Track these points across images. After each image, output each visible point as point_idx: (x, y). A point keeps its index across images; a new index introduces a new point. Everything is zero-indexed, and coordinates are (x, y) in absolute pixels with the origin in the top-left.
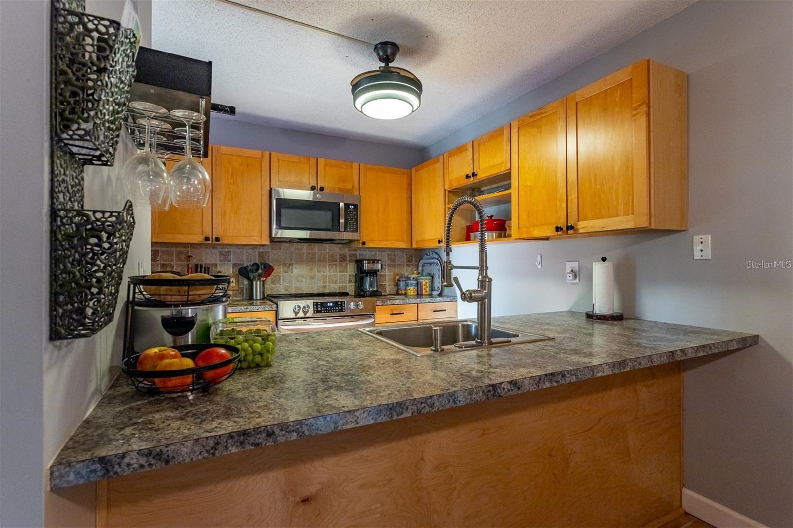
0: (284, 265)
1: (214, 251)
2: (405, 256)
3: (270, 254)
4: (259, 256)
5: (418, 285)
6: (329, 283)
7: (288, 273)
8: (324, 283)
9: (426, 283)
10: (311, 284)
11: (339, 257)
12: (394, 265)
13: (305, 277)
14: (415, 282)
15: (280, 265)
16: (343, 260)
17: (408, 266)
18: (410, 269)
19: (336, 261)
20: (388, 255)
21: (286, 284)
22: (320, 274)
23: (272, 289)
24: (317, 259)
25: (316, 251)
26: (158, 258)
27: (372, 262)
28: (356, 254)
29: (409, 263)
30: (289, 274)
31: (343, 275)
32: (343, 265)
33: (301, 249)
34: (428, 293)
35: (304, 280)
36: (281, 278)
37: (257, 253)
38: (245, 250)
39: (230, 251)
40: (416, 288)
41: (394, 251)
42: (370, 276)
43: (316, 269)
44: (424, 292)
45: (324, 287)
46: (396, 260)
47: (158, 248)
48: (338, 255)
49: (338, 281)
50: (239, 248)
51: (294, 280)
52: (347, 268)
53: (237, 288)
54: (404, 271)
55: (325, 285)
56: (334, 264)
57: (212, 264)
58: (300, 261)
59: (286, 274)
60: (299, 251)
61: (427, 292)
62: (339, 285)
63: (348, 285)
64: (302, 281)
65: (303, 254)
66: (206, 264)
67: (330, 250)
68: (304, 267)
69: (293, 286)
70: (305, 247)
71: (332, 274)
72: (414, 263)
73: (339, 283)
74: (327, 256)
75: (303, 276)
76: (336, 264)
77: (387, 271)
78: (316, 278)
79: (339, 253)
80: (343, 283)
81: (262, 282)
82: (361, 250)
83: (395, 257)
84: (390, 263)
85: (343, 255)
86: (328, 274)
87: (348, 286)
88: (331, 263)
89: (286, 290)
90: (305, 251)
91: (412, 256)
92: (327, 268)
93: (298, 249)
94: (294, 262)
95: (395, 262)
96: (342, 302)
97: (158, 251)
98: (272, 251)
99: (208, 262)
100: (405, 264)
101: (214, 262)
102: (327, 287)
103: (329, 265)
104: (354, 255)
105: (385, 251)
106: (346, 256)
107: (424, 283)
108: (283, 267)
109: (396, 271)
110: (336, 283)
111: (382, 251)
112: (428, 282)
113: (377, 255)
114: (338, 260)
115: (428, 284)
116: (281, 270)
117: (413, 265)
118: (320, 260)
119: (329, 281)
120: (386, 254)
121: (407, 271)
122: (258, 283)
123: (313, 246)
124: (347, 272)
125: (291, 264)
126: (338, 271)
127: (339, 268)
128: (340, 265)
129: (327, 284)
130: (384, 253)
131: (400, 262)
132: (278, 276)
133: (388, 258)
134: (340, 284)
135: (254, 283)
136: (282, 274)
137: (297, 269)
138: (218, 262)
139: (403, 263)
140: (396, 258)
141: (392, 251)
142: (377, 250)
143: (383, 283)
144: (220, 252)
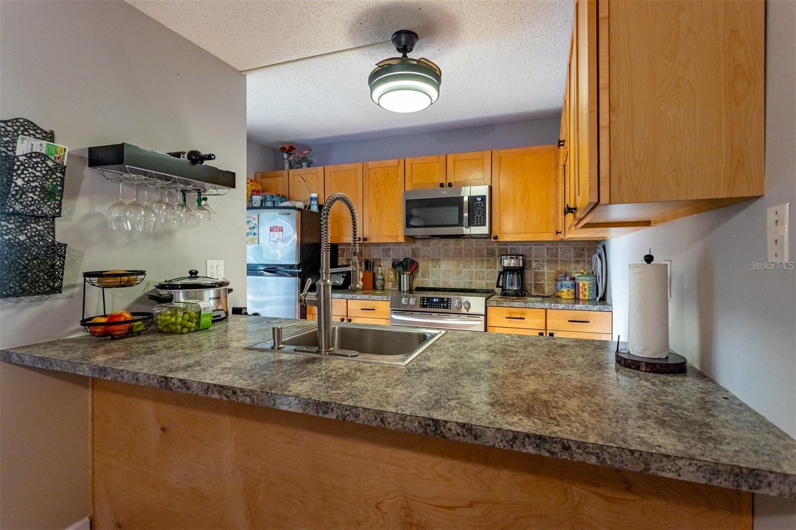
0: (433, 260)
1: (379, 248)
2: (573, 250)
3: (421, 250)
4: (412, 252)
5: (576, 286)
6: (476, 279)
7: (436, 267)
8: (470, 279)
9: (584, 285)
10: (457, 279)
11: (487, 253)
12: (556, 261)
13: (452, 272)
14: (570, 283)
15: (429, 260)
16: (491, 255)
17: (577, 262)
18: (580, 266)
19: (484, 256)
20: (548, 249)
21: (434, 278)
22: (467, 270)
23: (422, 282)
24: (463, 254)
25: (463, 246)
26: (345, 255)
27: (510, 258)
28: (506, 249)
29: (577, 259)
30: (438, 268)
31: (490, 271)
32: (491, 260)
33: (448, 245)
34: (587, 298)
35: (451, 275)
36: (430, 272)
37: (410, 249)
38: (401, 247)
39: (390, 248)
40: (572, 290)
41: (557, 245)
42: (510, 273)
43: (462, 265)
44: (581, 296)
45: (471, 283)
46: (559, 256)
47: (345, 247)
48: (486, 250)
49: (486, 277)
50: (396, 246)
51: (442, 276)
52: (496, 264)
53: (394, 280)
54: (571, 269)
55: (471, 281)
56: (481, 260)
57: (377, 259)
58: (447, 257)
59: (434, 269)
60: (447, 247)
61: (585, 296)
62: (486, 281)
64: (449, 276)
65: (450, 250)
66: (373, 259)
67: (477, 245)
68: (451, 262)
69: (441, 280)
70: (452, 243)
71: (479, 269)
72: (587, 259)
73: (487, 279)
74: (474, 251)
75: (449, 272)
76: (483, 260)
77: (545, 268)
78: (463, 273)
79: (487, 248)
80: (491, 280)
81: (408, 276)
82: (512, 245)
83: (557, 251)
84: (550, 258)
85: (492, 249)
86: (475, 270)
88: (477, 259)
89: (435, 284)
90: (452, 246)
91: (583, 251)
92: (474, 263)
93: (445, 245)
94: (441, 257)
95: (557, 257)
96: (448, 299)
97: (344, 249)
98: (423, 247)
99: (375, 257)
100: (573, 260)
101: (379, 258)
102: (474, 282)
103: (476, 260)
104: (503, 249)
105: (543, 245)
106: (494, 251)
107: (581, 285)
108: (432, 262)
109: (559, 268)
110: (483, 280)
111: (539, 245)
112: (587, 283)
113: (533, 249)
114: (486, 255)
115: (587, 287)
116: (430, 264)
117: (584, 261)
118: (466, 255)
119: (476, 277)
120: (545, 247)
121: (575, 268)
122: (405, 276)
123: (459, 242)
124: (495, 268)
125: (439, 260)
126: (485, 267)
127: (487, 264)
128: (488, 260)
129: (474, 281)
130: (541, 247)
131: (564, 258)
132: (427, 270)
133: (547, 253)
134: (488, 281)
135: (402, 276)
136: (431, 269)
137: (444, 264)
138: (382, 258)
139: (569, 259)
140: (559, 252)
141: (553, 245)
142: (533, 243)
143: (541, 282)
144: (383, 249)
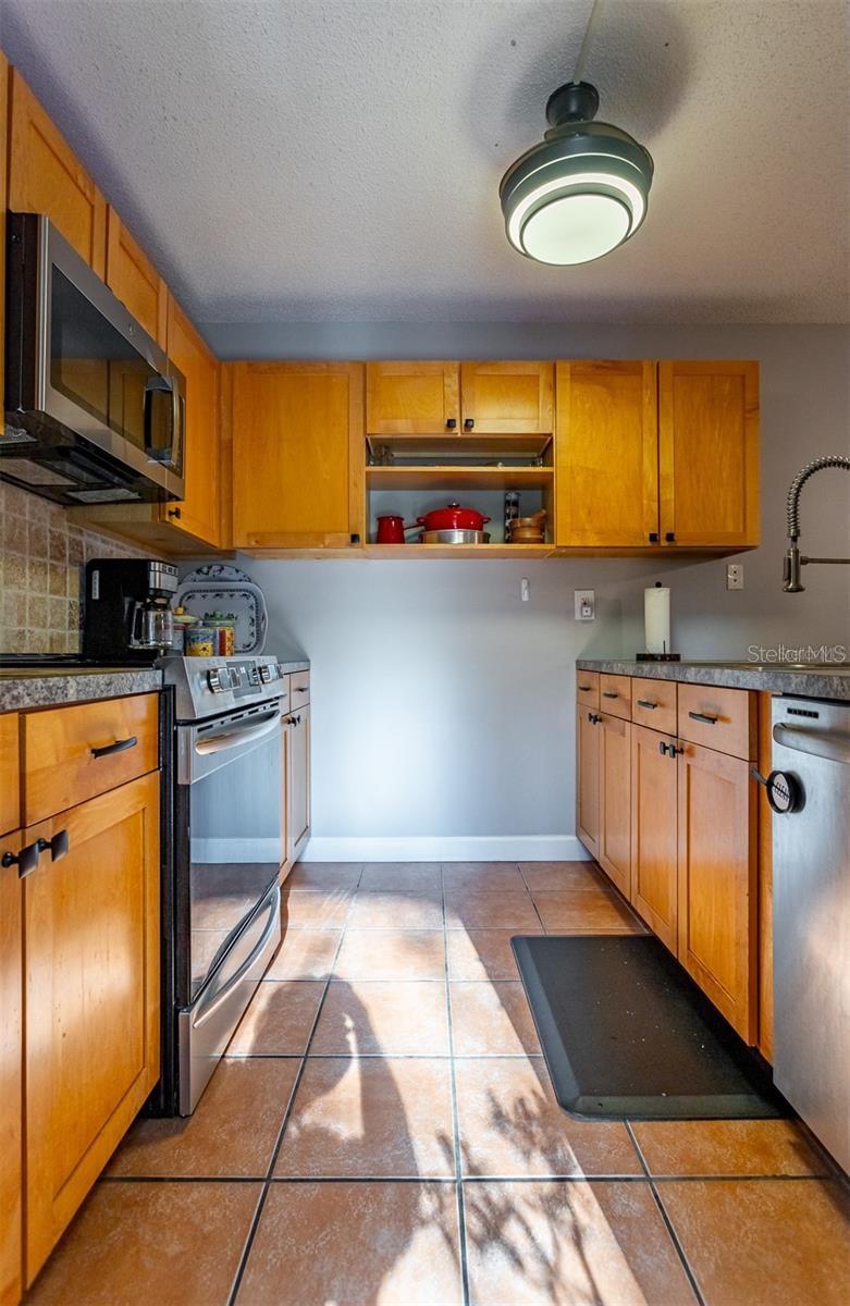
6: (31, 624)
8: (20, 622)
11: (51, 545)
16: (58, 556)
19: (45, 555)
22: (10, 590)
24: (4, 540)
28: (81, 544)
31: (57, 601)
32: (58, 570)
42: (157, 608)
45: (21, 634)
48: (48, 534)
49: (51, 619)
52: (65, 583)
55: (23, 627)
56: (40, 565)
62: (50, 631)
63: (68, 633)
67: (32, 513)
71: (37, 594)
73: (52, 626)
74: (27, 534)
76: (45, 565)
79: (50, 532)
80: (57, 626)
85: (59, 539)
86: (30, 595)
87: (67, 636)
88: (35, 560)
92: (27, 571)
102: (28, 634)
103: (32, 564)
104: (78, 544)
110: (44, 627)
114: (48, 555)
118: (10, 544)
119: (30, 617)
124: (65, 595)
126: (48, 586)
127: (53, 580)
128: (53, 569)
129: (26, 629)
